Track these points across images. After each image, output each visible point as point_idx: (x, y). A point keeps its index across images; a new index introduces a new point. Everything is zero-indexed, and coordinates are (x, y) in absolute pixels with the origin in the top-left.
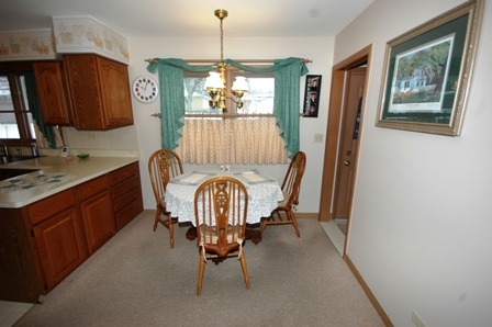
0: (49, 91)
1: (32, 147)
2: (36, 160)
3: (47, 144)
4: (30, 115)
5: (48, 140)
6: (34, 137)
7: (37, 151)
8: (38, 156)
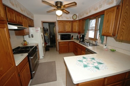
0: (108, 21)
1: (96, 42)
2: (95, 46)
3: (100, 42)
4: (98, 31)
5: (101, 40)
6: (97, 38)
7: (97, 43)
8: (96, 45)
